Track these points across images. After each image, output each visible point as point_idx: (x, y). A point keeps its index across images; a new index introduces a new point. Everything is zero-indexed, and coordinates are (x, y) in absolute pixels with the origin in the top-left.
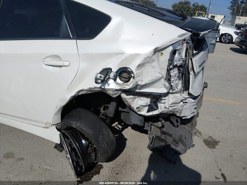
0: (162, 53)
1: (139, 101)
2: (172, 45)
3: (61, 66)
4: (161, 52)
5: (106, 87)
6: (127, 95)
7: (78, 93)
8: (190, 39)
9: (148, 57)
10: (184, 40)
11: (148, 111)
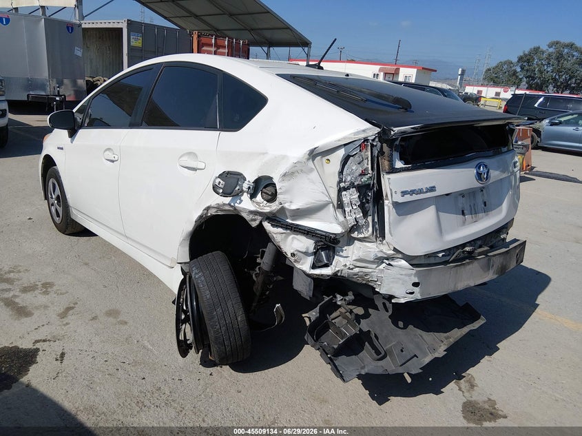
0: (328, 160)
1: (295, 241)
2: (345, 145)
3: (194, 169)
4: (328, 157)
5: (236, 205)
6: (272, 225)
7: (206, 211)
8: (377, 140)
9: (298, 162)
10: (366, 140)
11: (314, 267)
